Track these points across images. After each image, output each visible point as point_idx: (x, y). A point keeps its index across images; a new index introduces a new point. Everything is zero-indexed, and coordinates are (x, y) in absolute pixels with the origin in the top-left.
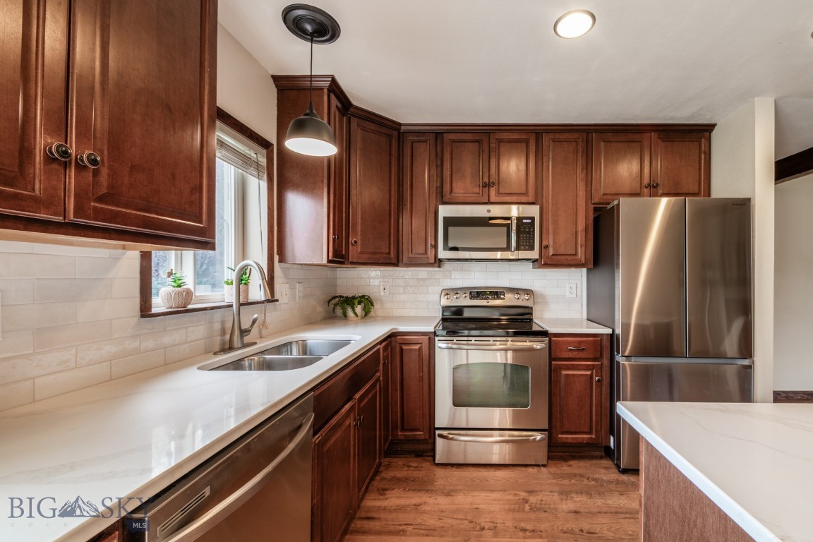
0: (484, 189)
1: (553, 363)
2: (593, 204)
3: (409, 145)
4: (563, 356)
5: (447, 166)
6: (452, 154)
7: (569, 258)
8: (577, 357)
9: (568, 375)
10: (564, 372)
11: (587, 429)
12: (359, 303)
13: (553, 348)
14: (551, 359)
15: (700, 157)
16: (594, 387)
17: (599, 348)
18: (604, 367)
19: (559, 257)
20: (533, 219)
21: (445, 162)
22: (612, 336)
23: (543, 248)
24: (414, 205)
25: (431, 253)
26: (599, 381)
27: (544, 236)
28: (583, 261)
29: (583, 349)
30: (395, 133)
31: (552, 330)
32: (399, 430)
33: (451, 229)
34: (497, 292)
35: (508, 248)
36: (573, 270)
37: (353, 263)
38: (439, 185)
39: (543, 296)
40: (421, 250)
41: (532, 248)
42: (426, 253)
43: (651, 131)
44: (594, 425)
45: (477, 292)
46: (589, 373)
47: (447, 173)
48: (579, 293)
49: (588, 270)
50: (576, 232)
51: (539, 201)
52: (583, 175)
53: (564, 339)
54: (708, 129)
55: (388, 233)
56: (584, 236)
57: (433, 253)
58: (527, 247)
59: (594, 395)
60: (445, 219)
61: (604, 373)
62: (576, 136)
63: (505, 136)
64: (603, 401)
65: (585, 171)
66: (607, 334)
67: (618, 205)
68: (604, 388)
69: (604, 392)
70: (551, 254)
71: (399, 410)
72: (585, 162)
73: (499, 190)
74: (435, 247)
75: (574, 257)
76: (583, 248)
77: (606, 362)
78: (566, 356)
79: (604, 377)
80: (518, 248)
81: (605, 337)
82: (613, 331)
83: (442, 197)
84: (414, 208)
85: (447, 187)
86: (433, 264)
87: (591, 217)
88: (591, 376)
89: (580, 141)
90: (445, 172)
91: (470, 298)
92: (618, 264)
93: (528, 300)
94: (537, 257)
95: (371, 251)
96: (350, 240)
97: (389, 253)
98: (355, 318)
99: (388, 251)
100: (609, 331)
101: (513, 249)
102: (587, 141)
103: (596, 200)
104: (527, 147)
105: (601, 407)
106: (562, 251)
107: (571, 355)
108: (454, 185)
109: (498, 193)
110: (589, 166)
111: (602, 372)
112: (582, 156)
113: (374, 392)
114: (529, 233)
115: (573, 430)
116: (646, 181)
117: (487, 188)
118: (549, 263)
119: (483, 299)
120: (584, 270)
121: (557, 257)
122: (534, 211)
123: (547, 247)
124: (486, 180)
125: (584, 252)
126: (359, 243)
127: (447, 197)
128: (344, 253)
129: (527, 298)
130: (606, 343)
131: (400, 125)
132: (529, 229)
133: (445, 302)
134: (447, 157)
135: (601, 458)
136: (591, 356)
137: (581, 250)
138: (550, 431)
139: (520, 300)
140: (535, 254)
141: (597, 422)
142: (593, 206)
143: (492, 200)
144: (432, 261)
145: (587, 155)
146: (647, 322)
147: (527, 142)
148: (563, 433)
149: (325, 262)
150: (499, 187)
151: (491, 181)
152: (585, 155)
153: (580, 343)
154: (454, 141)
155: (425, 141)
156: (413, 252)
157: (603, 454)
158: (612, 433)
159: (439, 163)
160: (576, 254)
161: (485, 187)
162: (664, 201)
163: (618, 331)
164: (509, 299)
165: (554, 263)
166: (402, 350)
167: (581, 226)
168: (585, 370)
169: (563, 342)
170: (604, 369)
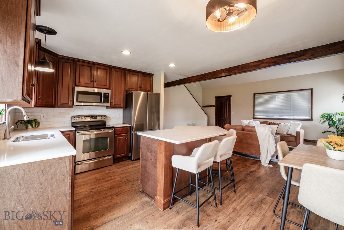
1: (115, 136)
3: (62, 63)
5: (78, 73)
6: (80, 69)
7: (118, 105)
8: (122, 133)
9: (119, 139)
10: (118, 138)
11: (124, 153)
13: (115, 131)
14: (115, 134)
15: (151, 81)
16: (126, 141)
17: (127, 130)
19: (116, 105)
20: (108, 94)
22: (130, 127)
23: (112, 103)
24: (63, 85)
25: (70, 103)
26: (127, 139)
27: (112, 99)
28: (123, 107)
29: (123, 131)
30: (56, 58)
31: (115, 126)
33: (79, 95)
34: (94, 116)
35: (100, 102)
36: (119, 109)
38: (74, 79)
39: (110, 117)
40: (66, 102)
41: (108, 103)
42: (68, 103)
43: (140, 73)
46: (125, 137)
48: (120, 116)
49: (124, 109)
51: (110, 88)
54: (153, 75)
55: (52, 95)
56: (123, 100)
57: (72, 103)
59: (126, 143)
60: (77, 92)
62: (121, 71)
63: (99, 67)
64: (128, 144)
65: (124, 81)
67: (133, 93)
69: (128, 142)
70: (114, 104)
72: (124, 78)
74: (73, 101)
76: (123, 103)
77: (129, 133)
80: (104, 103)
81: (129, 127)
83: (75, 83)
86: (71, 107)
87: (125, 94)
88: (125, 138)
89: (122, 72)
90: (77, 75)
91: (84, 119)
92: (133, 108)
95: (45, 102)
97: (52, 103)
100: (130, 125)
101: (102, 103)
102: (124, 73)
103: (126, 90)
104: (107, 71)
105: (128, 146)
106: (117, 103)
109: (97, 84)
114: (107, 98)
115: (120, 153)
116: (139, 86)
117: (93, 82)
118: (113, 107)
120: (122, 109)
122: (109, 91)
124: (92, 80)
126: (41, 99)
127: (77, 84)
129: (105, 118)
130: (129, 128)
131: (58, 55)
132: (107, 96)
135: (127, 160)
136: (125, 132)
138: (114, 155)
139: (102, 119)
140: (109, 104)
141: (126, 150)
143: (94, 86)
146: (138, 123)
147: (107, 70)
148: (117, 155)
150: (97, 82)
151: (94, 80)
152: (124, 76)
153: (123, 129)
154: (81, 65)
155: (69, 63)
156: (63, 103)
157: (127, 159)
158: (130, 152)
159: (74, 71)
160: (121, 105)
162: (142, 93)
163: (132, 125)
164: (99, 119)
167: (122, 97)
168: (124, 136)
169: (118, 129)
170: (128, 136)
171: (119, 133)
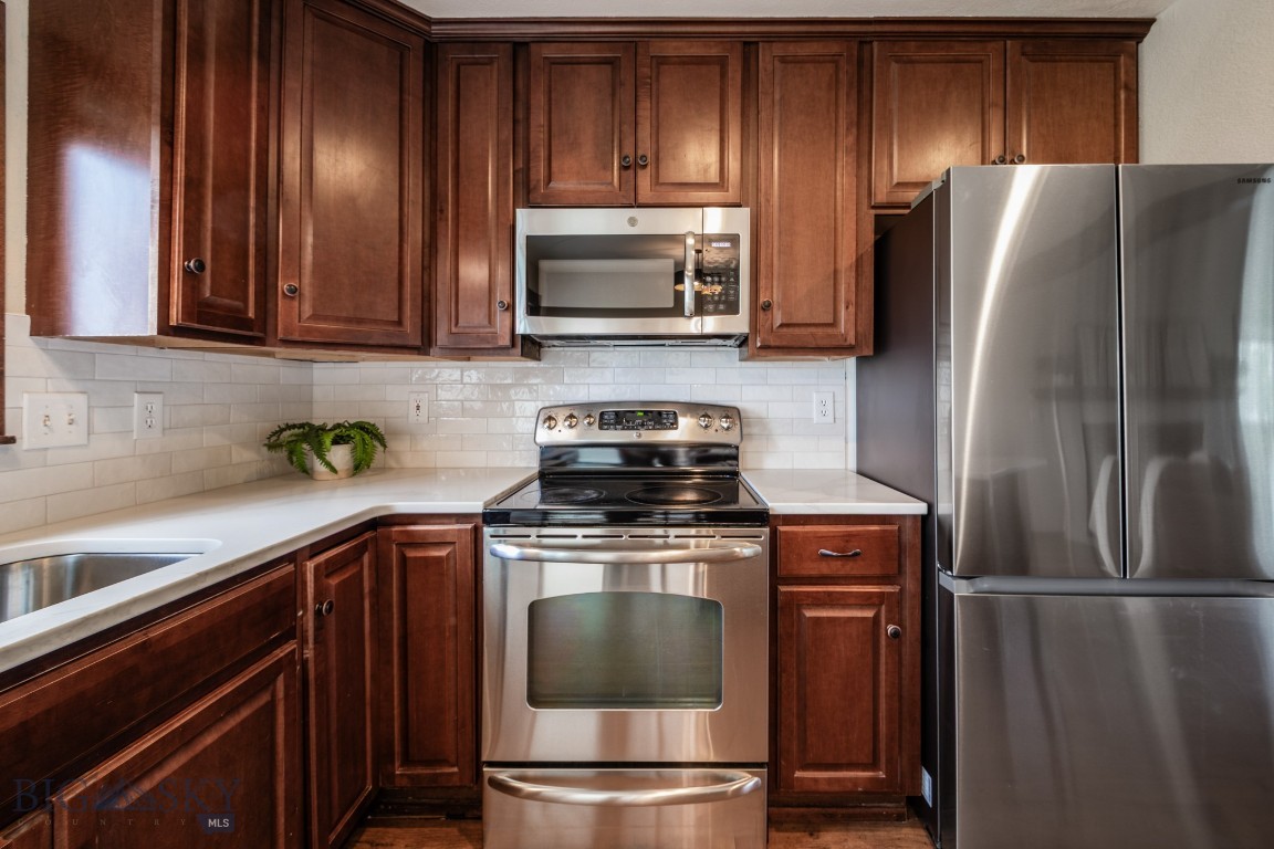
0: (625, 173)
1: (783, 589)
2: (874, 207)
3: (450, 69)
4: (805, 573)
5: (539, 119)
6: (550, 92)
7: (820, 331)
8: (842, 572)
9: (817, 620)
10: (810, 614)
11: (865, 757)
12: (336, 442)
13: (782, 553)
14: (776, 579)
15: (1116, 96)
16: (883, 651)
17: (894, 551)
18: (907, 596)
19: (797, 331)
20: (734, 239)
21: (533, 110)
22: (926, 520)
23: (760, 309)
24: (462, 210)
25: (501, 320)
26: (896, 635)
27: (762, 283)
28: (851, 340)
29: (856, 554)
30: (419, 42)
31: (778, 506)
32: (397, 764)
33: (545, 267)
34: (660, 413)
35: (677, 310)
36: (827, 359)
37: (287, 343)
38: (520, 165)
39: (761, 421)
40: (480, 315)
41: (733, 308)
42: (491, 323)
43: (1004, 37)
44: (883, 745)
45: (617, 413)
46: (869, 614)
47: (538, 136)
48: (839, 414)
49: (861, 360)
50: (836, 272)
51: (751, 198)
52: (851, 139)
53: (808, 528)
54: (1138, 28)
55: (395, 275)
56: (853, 281)
57: (508, 323)
58: (722, 307)
59: (883, 669)
60: (532, 241)
61: (907, 613)
62: (833, 48)
63: (671, 49)
64: (905, 682)
65: (854, 130)
66: (915, 517)
67: (945, 188)
68: (906, 650)
69: (907, 659)
70: (778, 322)
71: (396, 712)
72: (854, 108)
73: (658, 177)
74: (511, 308)
75: (830, 330)
76: (852, 309)
77: (911, 583)
78: (814, 573)
79: (907, 624)
80: (700, 310)
81: (908, 523)
82: (930, 507)
83: (528, 193)
84: (462, 218)
85: (539, 171)
86: (507, 349)
87: (869, 237)
88: (876, 622)
89: (843, 61)
91: (601, 428)
93: (728, 428)
94: (746, 330)
95: (344, 314)
96: (280, 284)
97: (400, 323)
98: (331, 476)
99: (395, 318)
100: (920, 508)
101: (687, 313)
102: (860, 61)
103: (881, 196)
104: (723, 75)
105: (900, 697)
106: (801, 316)
107: (824, 569)
108: (554, 165)
109: (656, 181)
110: (865, 122)
111: (900, 613)
112: (848, 95)
113: (264, 698)
114: (725, 273)
115: (829, 759)
117: (631, 172)
118: (772, 344)
119: (628, 429)
120: (851, 362)
121: (791, 330)
122: (737, 221)
123: (767, 307)
124: (628, 151)
125: (853, 318)
126: (307, 290)
127: (537, 193)
128: (251, 314)
129: (725, 425)
130: (911, 537)
131: (430, 23)
132: (728, 264)
133: (545, 436)
134: (539, 99)
135: (899, 818)
136: (876, 571)
137: (847, 315)
139: (711, 431)
140: (740, 323)
141: (889, 737)
142: (873, 212)
143: (641, 200)
144: (506, 341)
145: (859, 92)
148: (805, 767)
149: (151, 329)
150: (657, 168)
151: (640, 153)
152: (854, 92)
153: (849, 537)
154: (554, 63)
155: (489, 63)
156: (461, 323)
158: (927, 761)
159: (521, 114)
160: (834, 324)
161: (627, 168)
163: (944, 508)
164: (685, 431)
165: (784, 343)
166: (404, 559)
167: (846, 259)
168: (862, 606)
169: (806, 537)
170: (907, 604)
171: (812, 569)
